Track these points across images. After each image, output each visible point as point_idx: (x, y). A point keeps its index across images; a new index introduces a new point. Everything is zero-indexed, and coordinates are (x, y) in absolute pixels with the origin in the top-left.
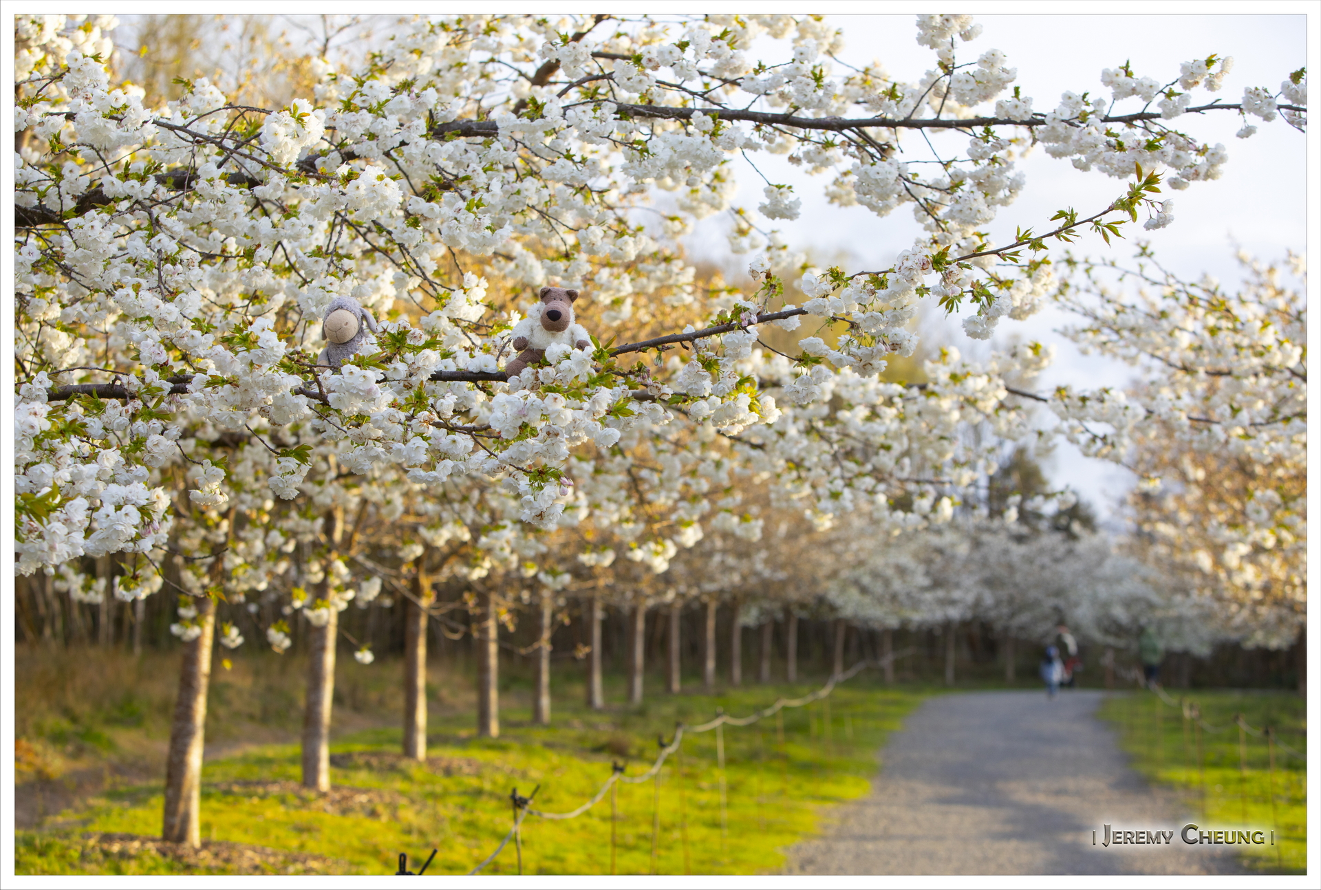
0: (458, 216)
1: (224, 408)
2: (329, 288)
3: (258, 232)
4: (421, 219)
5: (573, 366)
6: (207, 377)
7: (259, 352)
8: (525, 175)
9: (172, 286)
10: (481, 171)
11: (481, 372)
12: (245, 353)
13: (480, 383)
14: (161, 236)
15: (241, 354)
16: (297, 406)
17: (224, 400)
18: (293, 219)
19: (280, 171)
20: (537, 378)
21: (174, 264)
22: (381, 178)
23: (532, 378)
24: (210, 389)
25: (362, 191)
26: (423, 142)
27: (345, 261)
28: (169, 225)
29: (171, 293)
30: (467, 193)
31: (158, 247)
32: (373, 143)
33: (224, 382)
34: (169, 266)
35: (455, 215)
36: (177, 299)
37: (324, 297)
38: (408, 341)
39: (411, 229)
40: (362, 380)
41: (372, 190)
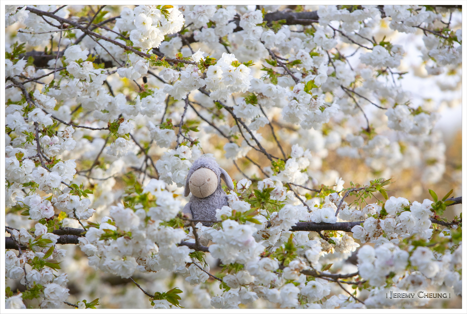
0: (297, 96)
1: (117, 258)
2: (183, 156)
3: (115, 107)
4: (259, 97)
5: (412, 217)
6: (100, 231)
7: (157, 210)
8: (334, 59)
9: (49, 154)
10: (309, 56)
11: (322, 223)
12: (142, 211)
13: (323, 232)
14: (38, 110)
15: (138, 211)
16: (181, 255)
17: (117, 251)
18: (149, 97)
19: (141, 55)
20: (378, 227)
21: (51, 136)
22: (235, 64)
23: (375, 226)
24: (102, 241)
25: (220, 75)
26: (260, 30)
27: (191, 132)
28: (43, 100)
29: (49, 161)
30: (298, 75)
31: (35, 120)
32: (211, 30)
33: (116, 235)
34: (47, 137)
35: (295, 95)
36: (55, 167)
37: (179, 163)
38: (272, 198)
39: (250, 105)
40: (241, 233)
41: (229, 75)
